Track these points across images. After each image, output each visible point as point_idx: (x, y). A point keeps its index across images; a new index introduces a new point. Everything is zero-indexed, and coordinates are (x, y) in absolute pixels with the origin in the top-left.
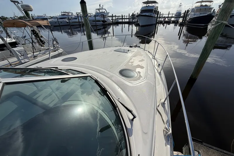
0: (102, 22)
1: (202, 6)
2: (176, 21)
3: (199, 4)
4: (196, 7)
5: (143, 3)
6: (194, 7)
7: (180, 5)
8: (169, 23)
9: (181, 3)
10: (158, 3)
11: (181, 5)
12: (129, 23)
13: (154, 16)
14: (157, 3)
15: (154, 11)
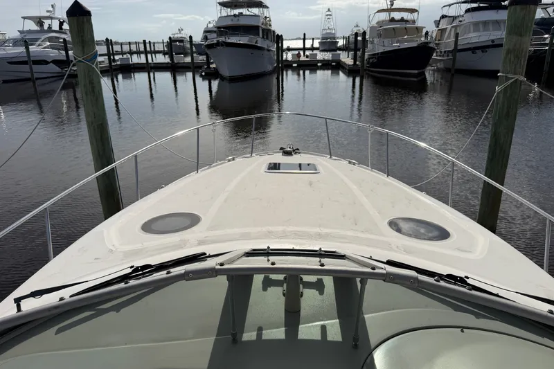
0: (54, 68)
1: (392, 20)
2: (333, 61)
3: (384, 16)
4: (380, 23)
5: (221, 4)
6: (374, 23)
7: (328, 15)
8: (312, 66)
9: (329, 10)
10: (268, 8)
11: (330, 15)
12: (175, 69)
13: (266, 47)
14: (266, 7)
15: (263, 30)
